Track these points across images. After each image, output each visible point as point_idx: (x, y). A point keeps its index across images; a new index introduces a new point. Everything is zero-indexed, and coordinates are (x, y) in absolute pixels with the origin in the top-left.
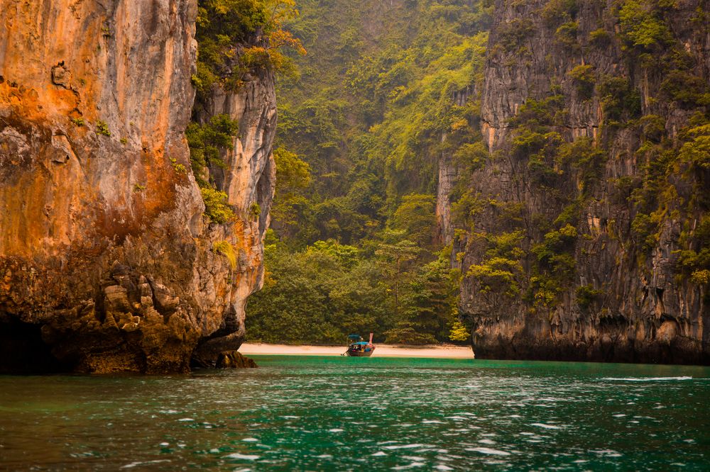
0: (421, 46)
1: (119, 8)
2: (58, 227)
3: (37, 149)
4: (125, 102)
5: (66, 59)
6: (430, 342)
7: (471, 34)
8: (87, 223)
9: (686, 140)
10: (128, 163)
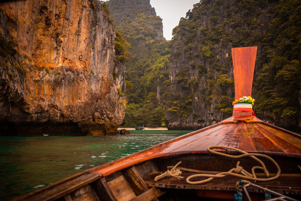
0: (152, 58)
1: (96, 41)
2: (81, 97)
3: (76, 77)
4: (97, 65)
5: (83, 54)
6: (157, 127)
7: (164, 56)
8: (89, 96)
9: (218, 78)
10: (98, 81)
